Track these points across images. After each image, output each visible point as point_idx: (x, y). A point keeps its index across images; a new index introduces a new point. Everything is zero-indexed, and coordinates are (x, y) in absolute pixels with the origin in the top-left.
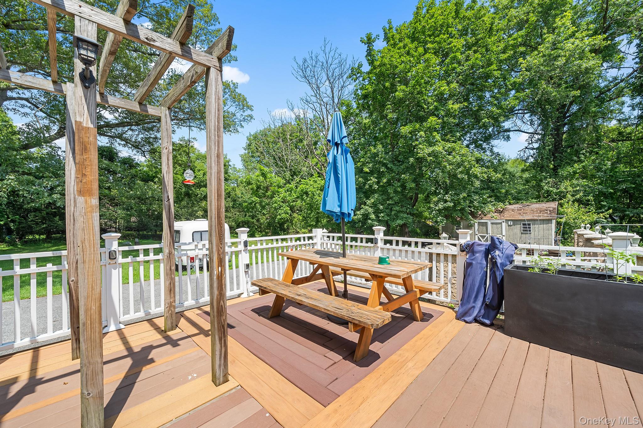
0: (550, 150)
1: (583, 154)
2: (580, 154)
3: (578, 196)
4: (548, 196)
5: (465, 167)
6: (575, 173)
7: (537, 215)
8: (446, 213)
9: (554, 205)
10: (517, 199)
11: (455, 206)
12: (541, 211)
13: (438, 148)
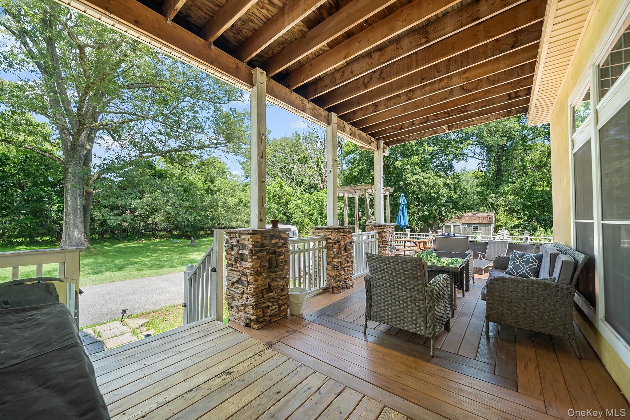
0: (493, 173)
2: (513, 177)
5: (436, 189)
7: (482, 220)
8: (424, 219)
9: (493, 213)
10: (470, 209)
11: (430, 214)
12: (484, 218)
13: (419, 177)
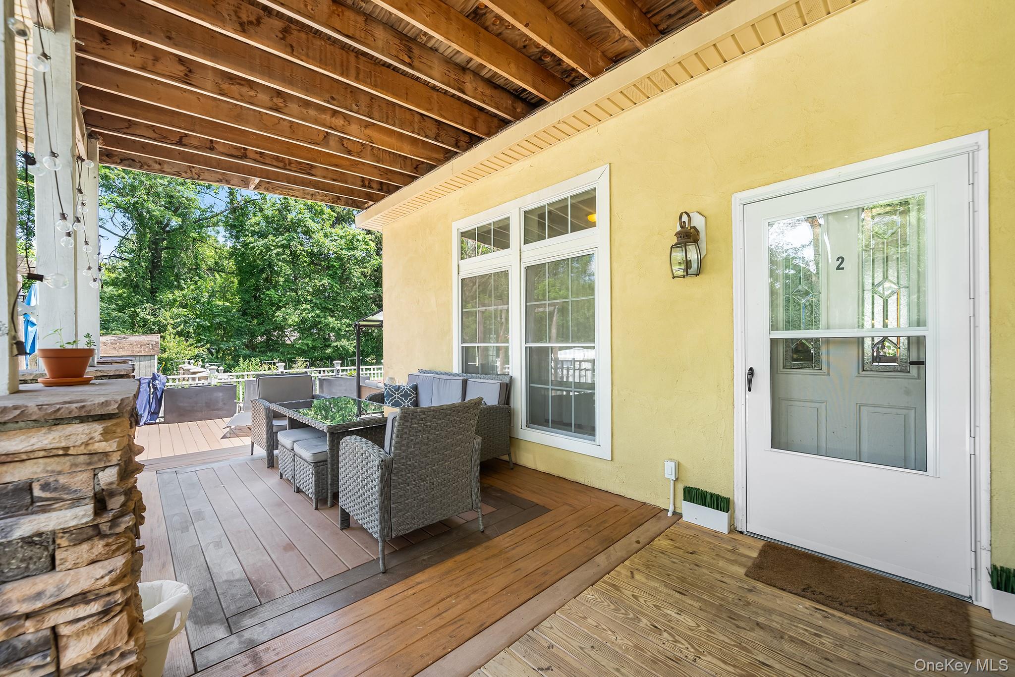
0: (146, 267)
1: (184, 280)
3: (179, 329)
4: (144, 325)
6: (175, 300)
7: (138, 349)
9: (156, 338)
12: (141, 346)
